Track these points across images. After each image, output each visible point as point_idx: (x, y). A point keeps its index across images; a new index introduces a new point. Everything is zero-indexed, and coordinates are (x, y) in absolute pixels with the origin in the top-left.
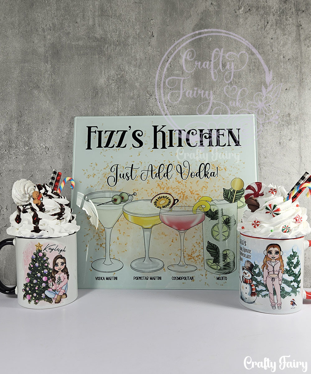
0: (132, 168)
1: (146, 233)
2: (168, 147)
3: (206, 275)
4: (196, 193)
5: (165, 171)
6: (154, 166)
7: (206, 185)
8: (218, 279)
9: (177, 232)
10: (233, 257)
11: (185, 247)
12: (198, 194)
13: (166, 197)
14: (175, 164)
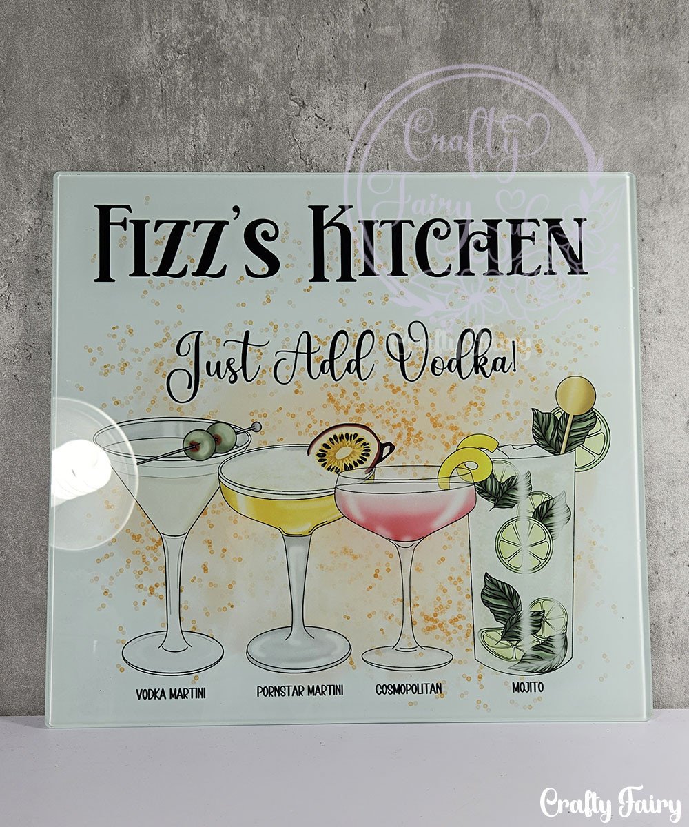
0: (245, 343)
1: (292, 551)
2: (360, 275)
3: (480, 677)
4: (448, 423)
5: (351, 353)
6: (316, 337)
7: (479, 398)
8: (517, 688)
9: (390, 546)
10: (563, 622)
11: (415, 592)
12: (453, 428)
13: (356, 435)
14: (382, 331)
